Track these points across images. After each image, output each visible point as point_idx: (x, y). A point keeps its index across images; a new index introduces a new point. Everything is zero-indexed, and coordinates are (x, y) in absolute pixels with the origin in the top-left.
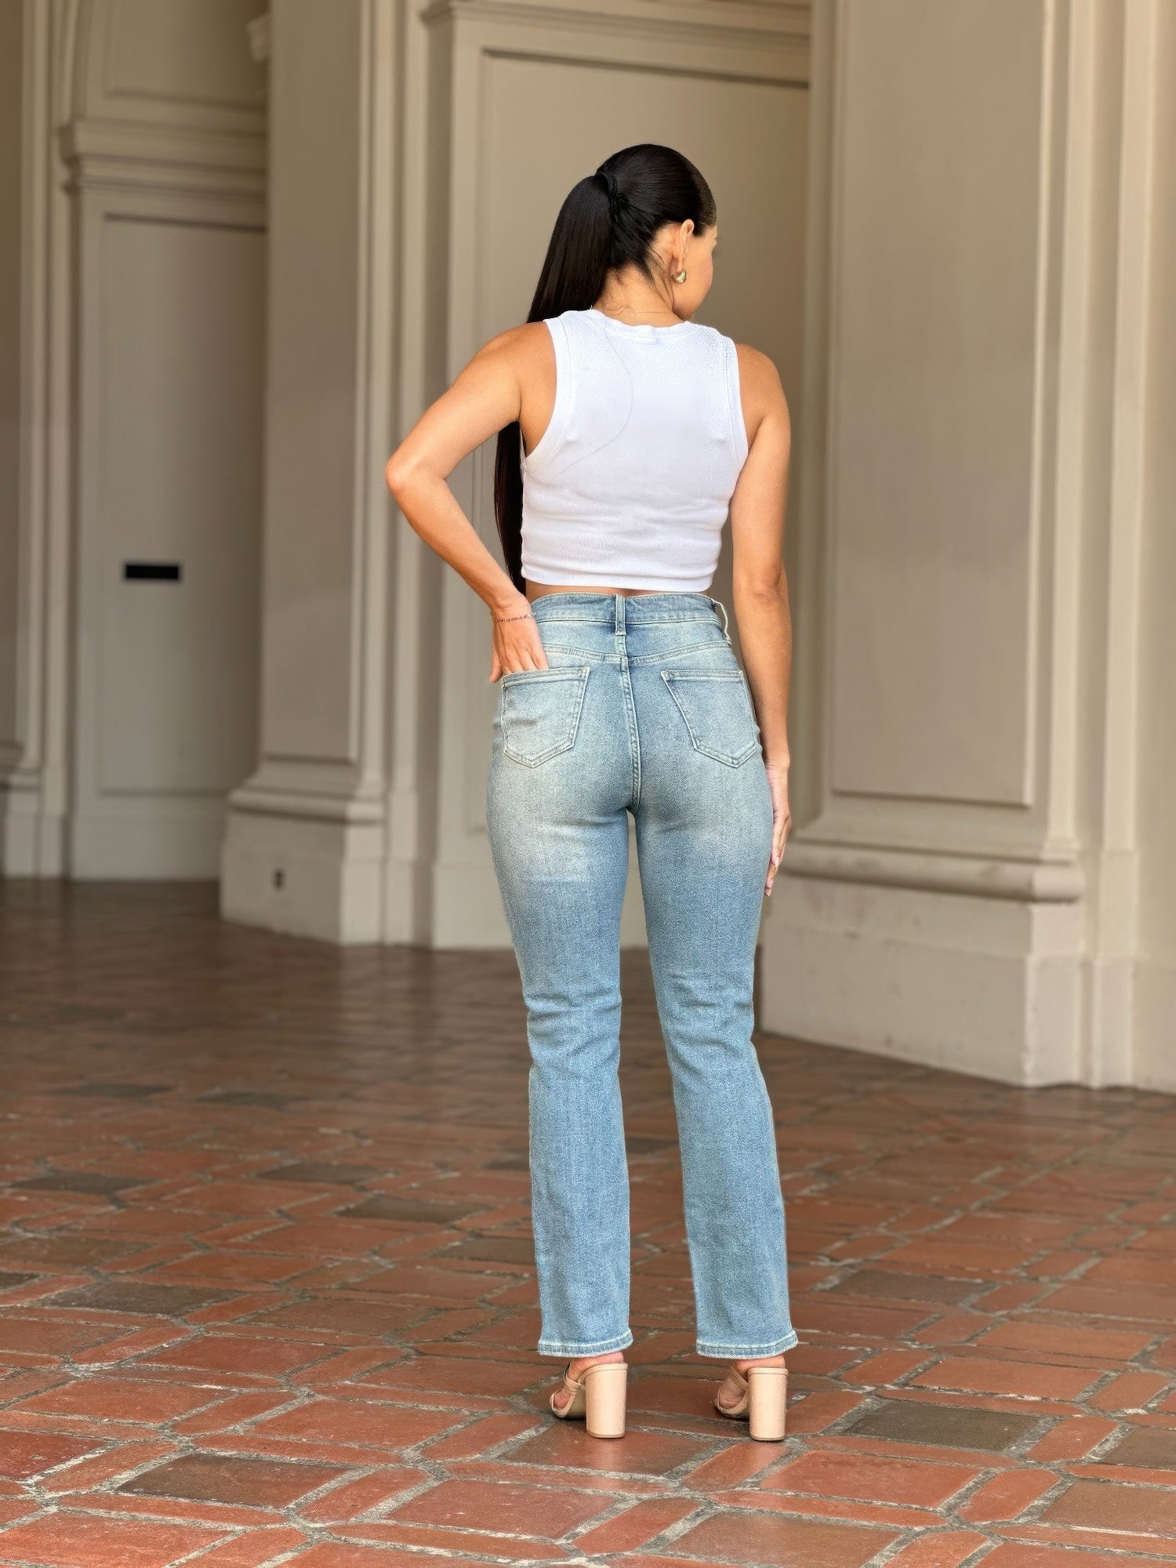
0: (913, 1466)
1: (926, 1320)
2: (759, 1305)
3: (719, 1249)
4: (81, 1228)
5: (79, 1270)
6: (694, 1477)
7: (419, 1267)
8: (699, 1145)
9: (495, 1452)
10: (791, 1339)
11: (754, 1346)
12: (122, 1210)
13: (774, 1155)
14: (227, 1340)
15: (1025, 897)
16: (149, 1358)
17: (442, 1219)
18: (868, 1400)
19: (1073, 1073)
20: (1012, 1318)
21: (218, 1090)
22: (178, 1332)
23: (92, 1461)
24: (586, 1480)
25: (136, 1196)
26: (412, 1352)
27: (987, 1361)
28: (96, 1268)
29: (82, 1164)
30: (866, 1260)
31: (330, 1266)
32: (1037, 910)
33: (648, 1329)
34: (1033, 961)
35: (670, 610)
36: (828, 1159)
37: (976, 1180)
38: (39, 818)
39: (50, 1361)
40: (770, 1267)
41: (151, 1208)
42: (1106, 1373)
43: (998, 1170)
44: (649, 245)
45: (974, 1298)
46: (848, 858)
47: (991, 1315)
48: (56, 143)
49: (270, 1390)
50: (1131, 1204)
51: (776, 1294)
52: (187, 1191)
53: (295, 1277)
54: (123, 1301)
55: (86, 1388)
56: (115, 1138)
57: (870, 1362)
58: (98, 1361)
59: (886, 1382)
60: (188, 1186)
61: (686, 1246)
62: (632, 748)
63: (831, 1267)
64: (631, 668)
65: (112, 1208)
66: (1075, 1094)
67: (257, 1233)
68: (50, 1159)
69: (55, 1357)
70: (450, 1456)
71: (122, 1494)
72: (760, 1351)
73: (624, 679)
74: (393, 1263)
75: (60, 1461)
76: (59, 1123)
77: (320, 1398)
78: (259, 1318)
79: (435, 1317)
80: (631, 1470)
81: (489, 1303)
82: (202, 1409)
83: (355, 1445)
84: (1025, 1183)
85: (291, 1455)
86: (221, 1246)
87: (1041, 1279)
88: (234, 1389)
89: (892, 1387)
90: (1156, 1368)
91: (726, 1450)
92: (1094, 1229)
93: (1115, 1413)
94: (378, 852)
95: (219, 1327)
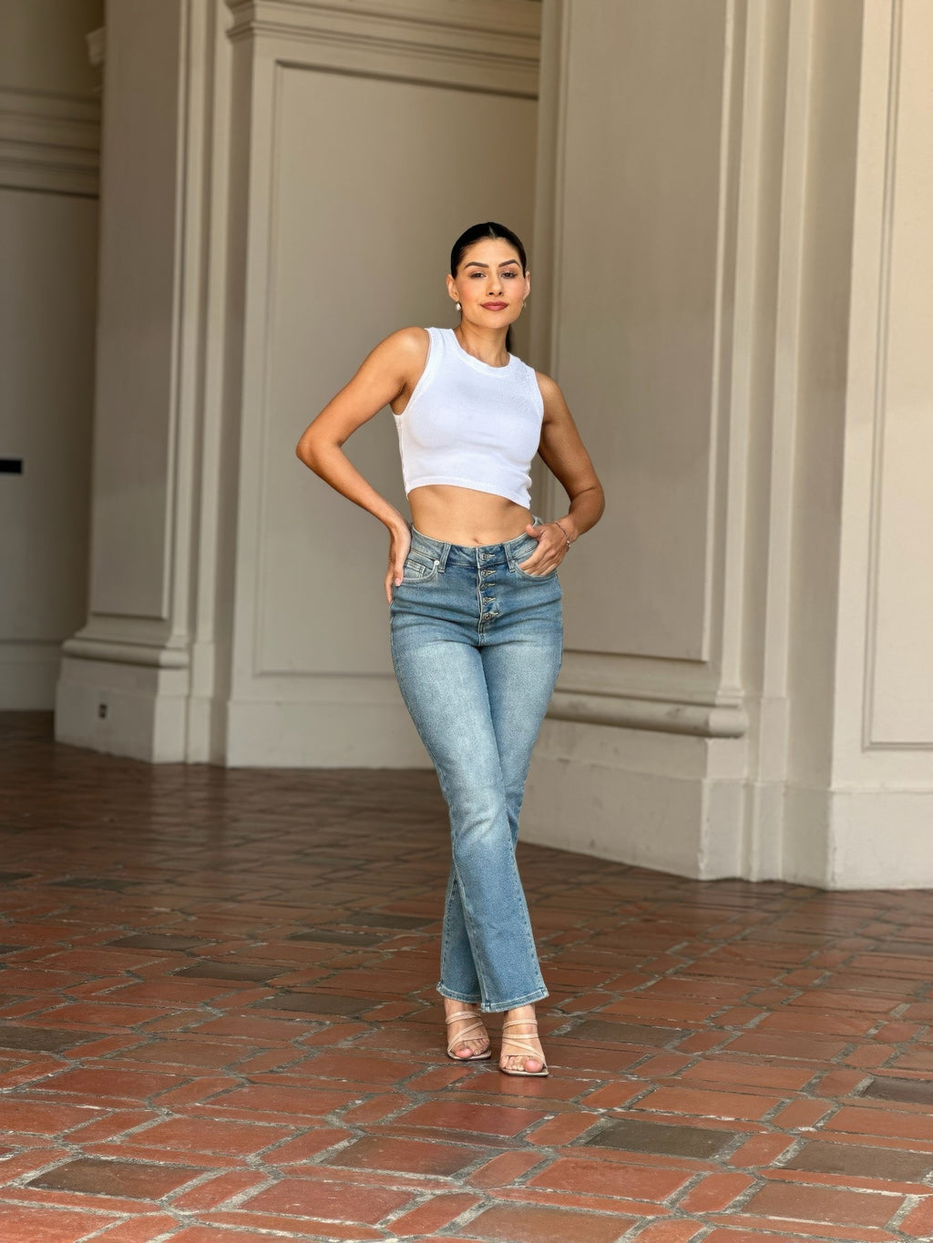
0: (642, 1170)
1: (641, 1059)
6: (474, 1178)
7: (244, 1016)
9: (318, 1158)
12: (3, 970)
14: (99, 1071)
15: (702, 733)
16: (39, 1085)
17: (257, 978)
18: (602, 1120)
19: (737, 871)
20: (707, 1058)
21: (68, 877)
22: (60, 1065)
24: (391, 1180)
25: (13, 959)
26: (245, 1081)
27: (690, 1090)
30: (590, 1013)
31: (173, 1014)
32: (711, 742)
34: (707, 782)
37: (667, 952)
41: (26, 969)
42: (783, 1100)
43: (685, 944)
45: (676, 1042)
47: (690, 1055)
49: (137, 1110)
50: (789, 971)
52: (53, 955)
53: (147, 1023)
54: (13, 1040)
57: (601, 1090)
59: (616, 1106)
60: (53, 951)
63: (563, 1018)
66: (738, 886)
67: (113, 988)
70: (284, 1161)
71: (30, 1188)
74: (223, 1012)
77: (177, 1116)
78: (122, 1054)
79: (260, 1054)
80: (426, 1172)
81: (301, 1044)
82: (86, 1124)
83: (209, 1152)
84: (705, 954)
85: (159, 1160)
86: (84, 998)
87: (726, 1028)
88: (109, 1110)
89: (619, 1110)
90: (820, 1096)
91: (497, 1157)
92: (763, 990)
93: (792, 1130)
94: (183, 689)
95: (93, 1062)
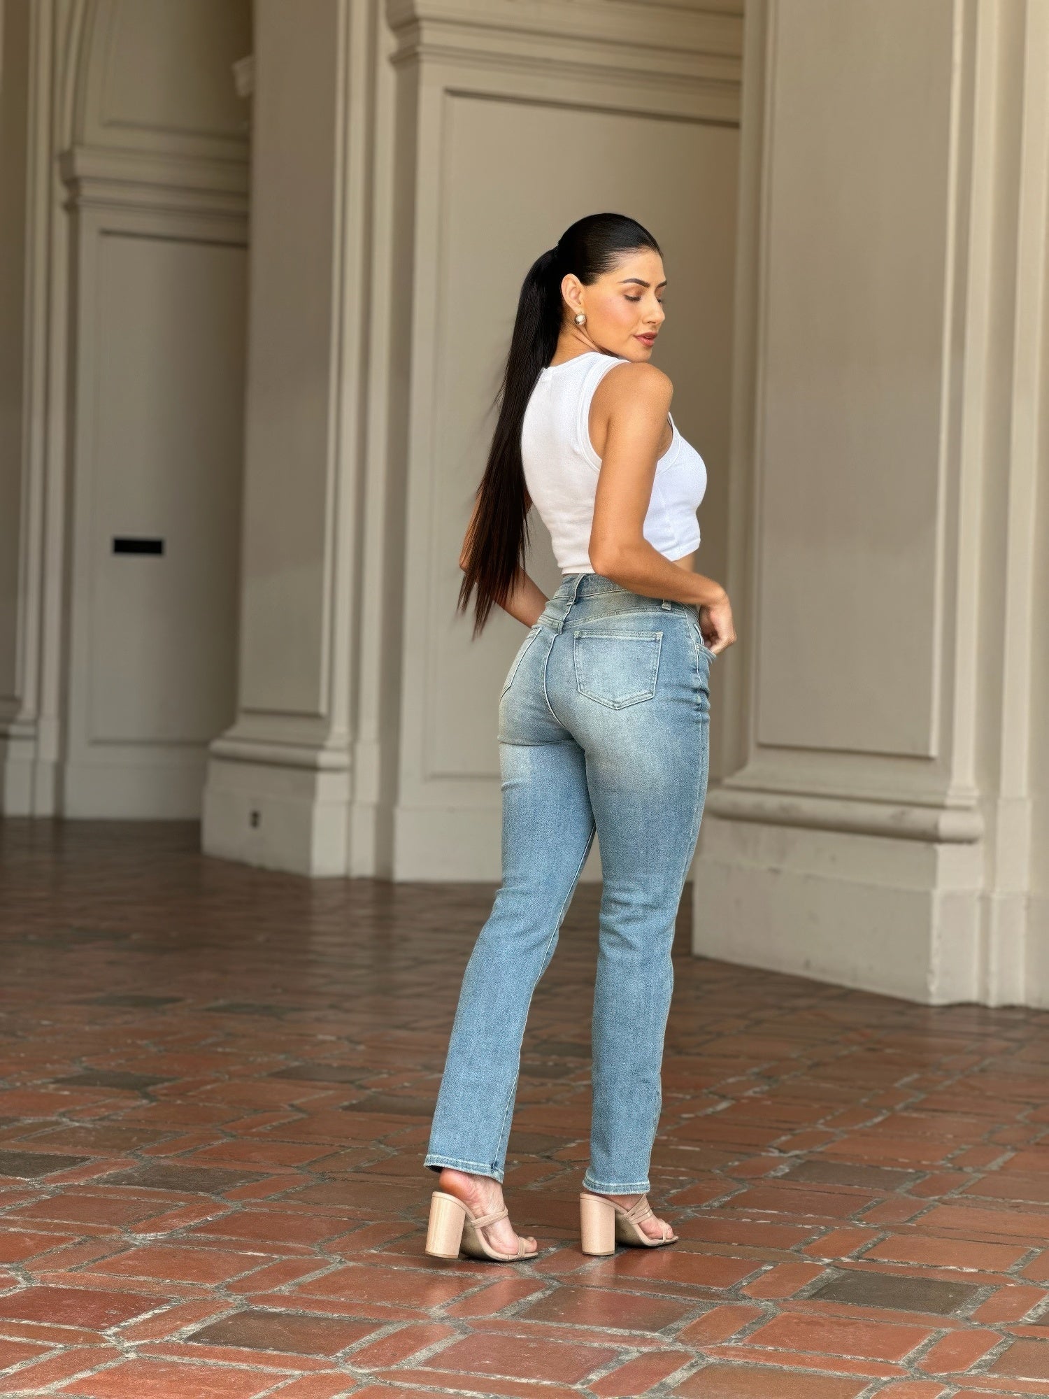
0: (876, 1326)
1: (870, 1203)
4: (120, 1118)
5: (123, 1154)
6: (685, 1334)
9: (510, 1311)
12: (154, 1104)
14: (263, 1214)
15: (931, 838)
16: (197, 1229)
18: (828, 1270)
19: (972, 993)
20: (944, 1203)
21: (223, 1002)
22: (219, 1207)
23: (160, 1315)
24: (591, 1335)
25: (165, 1091)
27: (927, 1238)
28: (139, 1153)
29: (113, 1064)
30: (810, 1152)
32: (942, 849)
34: (938, 894)
36: (765, 1066)
37: (897, 1085)
38: (35, 763)
39: (111, 1231)
41: (179, 1102)
42: (1032, 1249)
43: (916, 1076)
45: (909, 1185)
46: (771, 803)
47: (925, 1200)
48: (57, 168)
49: (307, 1257)
50: (1035, 1106)
52: (208, 1087)
53: (314, 1162)
54: (167, 1180)
55: (147, 1253)
56: (139, 1042)
57: (825, 1238)
58: (153, 1231)
59: (841, 1255)
60: (209, 1083)
63: (780, 1157)
65: (145, 1102)
66: (974, 1012)
67: (275, 1124)
68: (84, 1059)
69: (114, 1227)
70: (472, 1313)
71: (190, 1343)
74: (396, 1150)
75: (135, 1315)
76: (87, 1028)
77: (351, 1264)
78: (287, 1196)
80: (630, 1327)
82: (251, 1272)
83: (387, 1304)
84: (939, 1088)
85: (332, 1311)
86: (244, 1134)
87: (965, 1169)
88: (276, 1257)
89: (847, 1260)
91: (710, 1311)
92: (1006, 1127)
93: (1043, 1282)
94: (344, 795)
95: (256, 1204)
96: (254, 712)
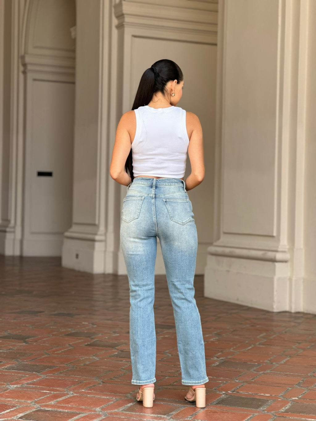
0: (234, 413)
1: (241, 374)
2: (198, 370)
3: (187, 355)
4: (15, 349)
5: (13, 360)
6: (174, 416)
7: (105, 360)
8: (180, 327)
9: (121, 409)
10: (207, 380)
11: (196, 382)
12: (27, 344)
13: (201, 329)
14: (52, 379)
15: (274, 261)
16: (30, 384)
17: (113, 346)
18: (223, 395)
19: (287, 309)
20: (264, 374)
21: (56, 312)
22: (38, 377)
23: (12, 411)
24: (144, 417)
25: (31, 340)
26: (101, 382)
27: (256, 385)
28: (18, 360)
29: (17, 332)
30: (226, 358)
31: (81, 359)
32: (277, 264)
33: (166, 376)
34: (276, 278)
35: (168, 183)
36: (219, 331)
37: (258, 337)
38: (14, 240)
39: (4, 384)
40: (200, 360)
41: (35, 344)
42: (288, 388)
43: (264, 334)
44: (165, 86)
45: (255, 368)
46: (227, 251)
47: (259, 373)
48: (20, 60)
49: (62, 392)
50: (299, 343)
51: (202, 367)
52: (45, 339)
53: (72, 362)
54: (25, 368)
55: (13, 391)
56: (27, 325)
57: (225, 385)
58: (16, 384)
59: (229, 391)
60: (45, 338)
61: (178, 354)
62: (154, 219)
63: (217, 360)
64: (155, 198)
65: (24, 344)
66: (287, 314)
67: (63, 350)
68: (9, 330)
69: (5, 383)
70: (109, 410)
71: (19, 419)
72: (198, 383)
73: (153, 201)
74: (99, 358)
75: (4, 411)
76: (12, 321)
77: (75, 394)
78: (61, 373)
79: (108, 373)
80: (158, 414)
81: (124, 369)
82: (43, 397)
83: (83, 407)
84: (271, 338)
85: (66, 410)
86: (53, 354)
87: (273, 363)
88: (52, 392)
89: (230, 392)
90: (302, 387)
91: (183, 409)
92: (289, 350)
93: (289, 399)
94: (103, 249)
95: (50, 376)
96: (77, 224)
